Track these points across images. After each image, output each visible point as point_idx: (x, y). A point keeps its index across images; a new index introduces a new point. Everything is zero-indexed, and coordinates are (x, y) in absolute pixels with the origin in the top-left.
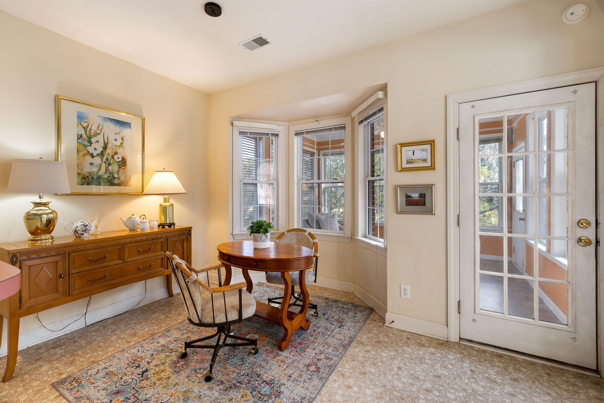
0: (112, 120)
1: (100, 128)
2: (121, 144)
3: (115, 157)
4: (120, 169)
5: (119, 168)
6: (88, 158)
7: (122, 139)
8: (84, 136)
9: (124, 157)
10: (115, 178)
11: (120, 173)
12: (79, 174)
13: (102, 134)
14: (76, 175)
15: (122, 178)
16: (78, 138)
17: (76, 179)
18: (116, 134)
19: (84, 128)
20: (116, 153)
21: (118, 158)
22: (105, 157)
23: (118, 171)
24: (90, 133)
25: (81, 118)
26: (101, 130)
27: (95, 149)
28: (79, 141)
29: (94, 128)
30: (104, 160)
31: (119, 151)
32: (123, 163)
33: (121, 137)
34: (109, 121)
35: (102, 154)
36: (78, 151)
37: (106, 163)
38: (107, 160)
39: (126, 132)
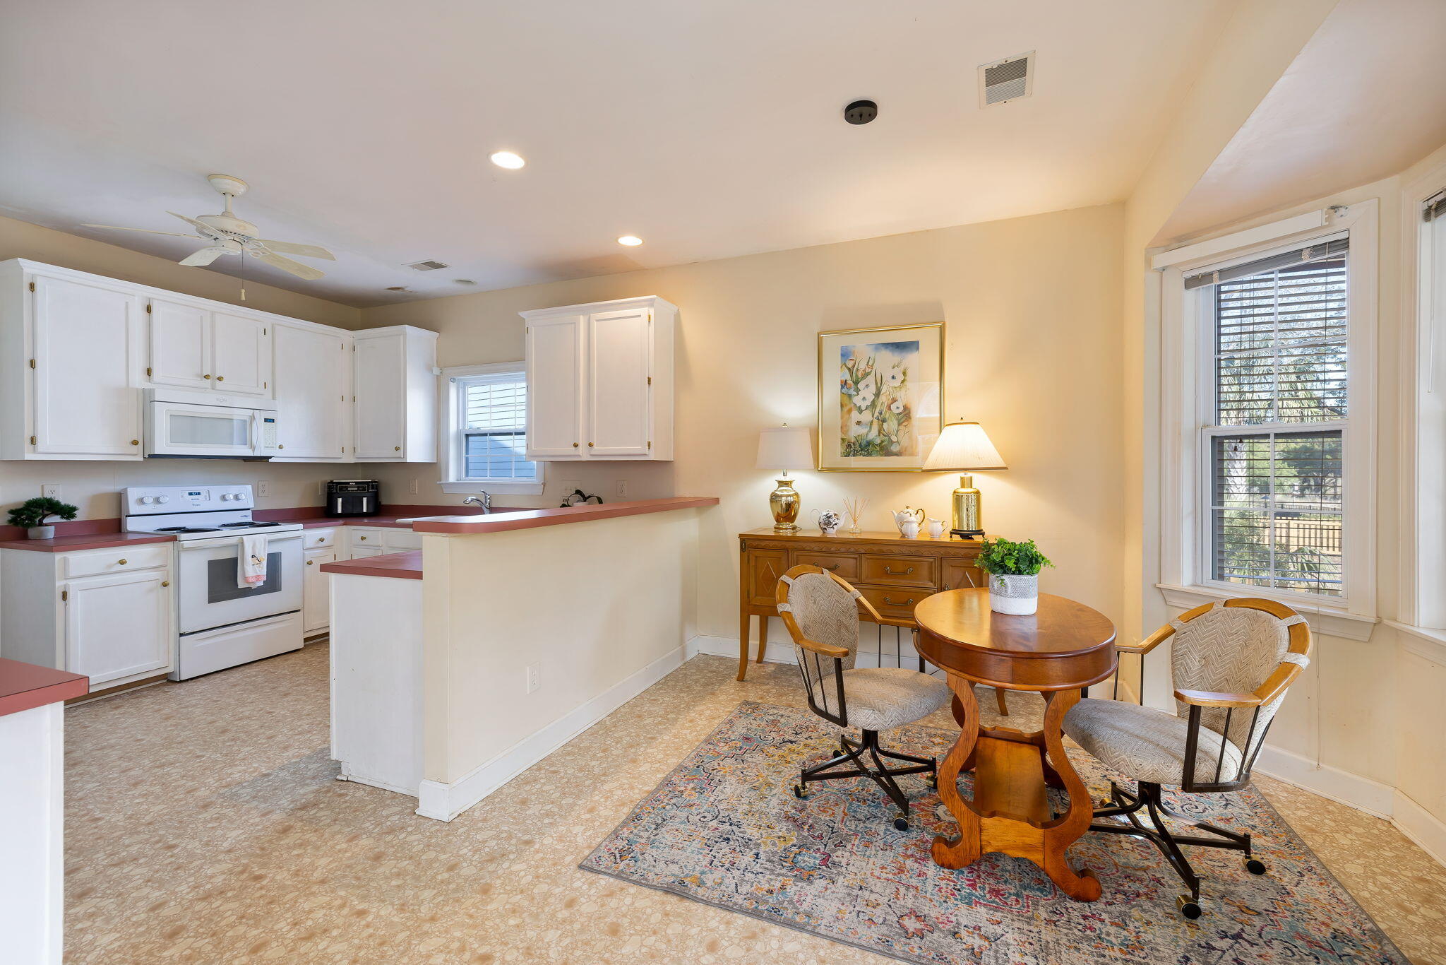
0: (887, 345)
1: (870, 364)
2: (903, 382)
3: (893, 407)
4: (900, 427)
5: (899, 425)
6: (855, 416)
7: (904, 374)
8: (850, 382)
9: (908, 405)
10: (891, 442)
11: (901, 433)
12: (843, 439)
13: (873, 373)
14: (839, 441)
15: (904, 442)
16: (842, 387)
17: (839, 448)
18: (894, 368)
19: (849, 369)
20: (894, 400)
21: (898, 408)
22: (877, 410)
23: (897, 431)
24: (857, 376)
25: (845, 355)
26: (872, 366)
27: (864, 398)
28: (844, 390)
29: (862, 366)
30: (876, 414)
31: (900, 395)
32: (906, 415)
33: (902, 370)
34: (883, 348)
35: (873, 405)
36: (842, 406)
37: (878, 419)
38: (881, 414)
39: (911, 359)
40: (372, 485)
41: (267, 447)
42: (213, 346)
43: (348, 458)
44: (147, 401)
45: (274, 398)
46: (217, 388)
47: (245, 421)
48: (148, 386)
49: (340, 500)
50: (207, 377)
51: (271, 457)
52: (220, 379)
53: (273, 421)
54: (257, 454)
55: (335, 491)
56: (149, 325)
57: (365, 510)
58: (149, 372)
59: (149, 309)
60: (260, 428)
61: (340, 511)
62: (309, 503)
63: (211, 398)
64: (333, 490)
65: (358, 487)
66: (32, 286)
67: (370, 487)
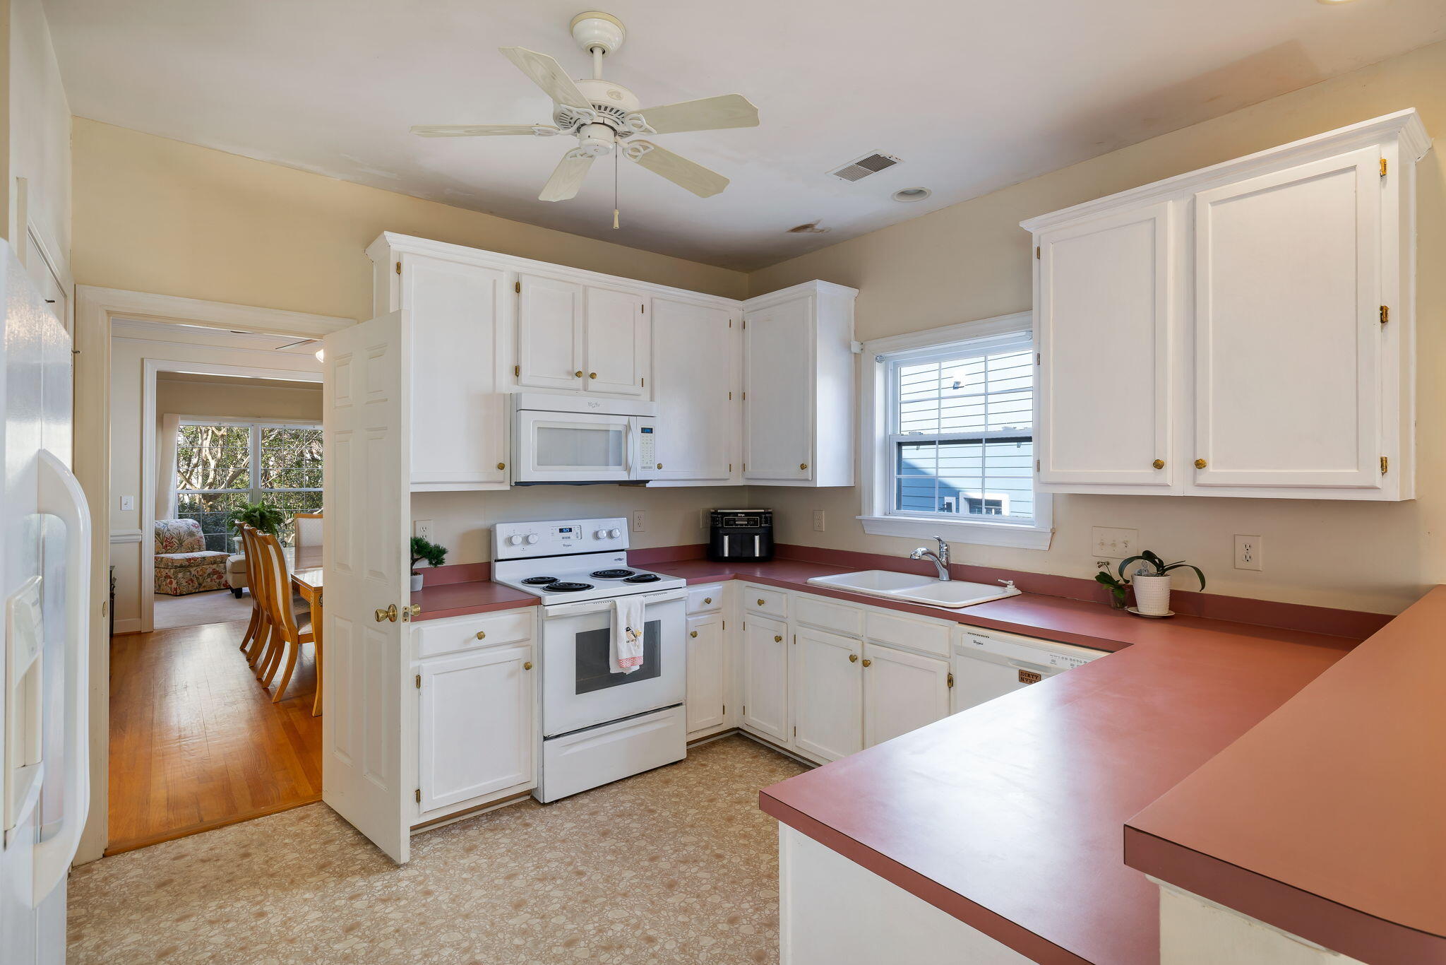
40: (766, 518)
41: (644, 468)
42: (585, 332)
43: (737, 480)
44: (513, 407)
45: (652, 399)
46: (589, 389)
47: (620, 432)
48: (515, 389)
49: (726, 538)
50: (578, 374)
51: (648, 481)
52: (593, 376)
53: (650, 431)
54: (633, 478)
55: (720, 525)
56: (518, 309)
57: (757, 554)
58: (517, 371)
59: (518, 288)
60: (636, 441)
61: (726, 554)
62: (690, 540)
63: (582, 403)
64: (717, 523)
65: (748, 520)
66: (399, 267)
67: (763, 520)
